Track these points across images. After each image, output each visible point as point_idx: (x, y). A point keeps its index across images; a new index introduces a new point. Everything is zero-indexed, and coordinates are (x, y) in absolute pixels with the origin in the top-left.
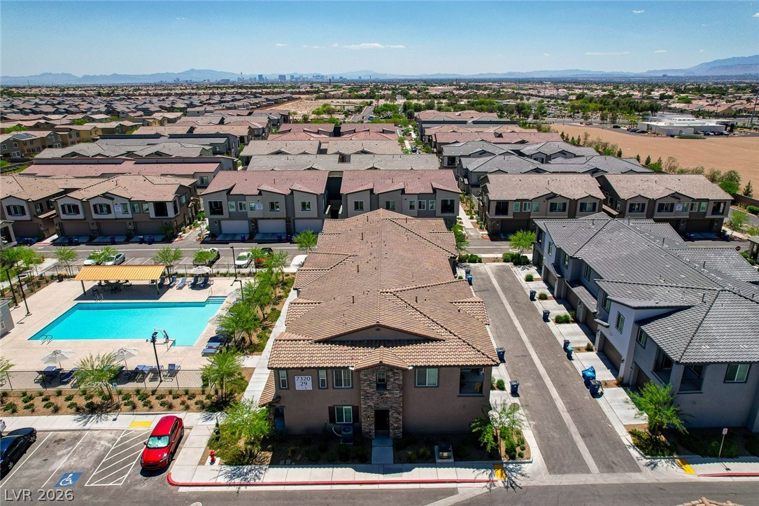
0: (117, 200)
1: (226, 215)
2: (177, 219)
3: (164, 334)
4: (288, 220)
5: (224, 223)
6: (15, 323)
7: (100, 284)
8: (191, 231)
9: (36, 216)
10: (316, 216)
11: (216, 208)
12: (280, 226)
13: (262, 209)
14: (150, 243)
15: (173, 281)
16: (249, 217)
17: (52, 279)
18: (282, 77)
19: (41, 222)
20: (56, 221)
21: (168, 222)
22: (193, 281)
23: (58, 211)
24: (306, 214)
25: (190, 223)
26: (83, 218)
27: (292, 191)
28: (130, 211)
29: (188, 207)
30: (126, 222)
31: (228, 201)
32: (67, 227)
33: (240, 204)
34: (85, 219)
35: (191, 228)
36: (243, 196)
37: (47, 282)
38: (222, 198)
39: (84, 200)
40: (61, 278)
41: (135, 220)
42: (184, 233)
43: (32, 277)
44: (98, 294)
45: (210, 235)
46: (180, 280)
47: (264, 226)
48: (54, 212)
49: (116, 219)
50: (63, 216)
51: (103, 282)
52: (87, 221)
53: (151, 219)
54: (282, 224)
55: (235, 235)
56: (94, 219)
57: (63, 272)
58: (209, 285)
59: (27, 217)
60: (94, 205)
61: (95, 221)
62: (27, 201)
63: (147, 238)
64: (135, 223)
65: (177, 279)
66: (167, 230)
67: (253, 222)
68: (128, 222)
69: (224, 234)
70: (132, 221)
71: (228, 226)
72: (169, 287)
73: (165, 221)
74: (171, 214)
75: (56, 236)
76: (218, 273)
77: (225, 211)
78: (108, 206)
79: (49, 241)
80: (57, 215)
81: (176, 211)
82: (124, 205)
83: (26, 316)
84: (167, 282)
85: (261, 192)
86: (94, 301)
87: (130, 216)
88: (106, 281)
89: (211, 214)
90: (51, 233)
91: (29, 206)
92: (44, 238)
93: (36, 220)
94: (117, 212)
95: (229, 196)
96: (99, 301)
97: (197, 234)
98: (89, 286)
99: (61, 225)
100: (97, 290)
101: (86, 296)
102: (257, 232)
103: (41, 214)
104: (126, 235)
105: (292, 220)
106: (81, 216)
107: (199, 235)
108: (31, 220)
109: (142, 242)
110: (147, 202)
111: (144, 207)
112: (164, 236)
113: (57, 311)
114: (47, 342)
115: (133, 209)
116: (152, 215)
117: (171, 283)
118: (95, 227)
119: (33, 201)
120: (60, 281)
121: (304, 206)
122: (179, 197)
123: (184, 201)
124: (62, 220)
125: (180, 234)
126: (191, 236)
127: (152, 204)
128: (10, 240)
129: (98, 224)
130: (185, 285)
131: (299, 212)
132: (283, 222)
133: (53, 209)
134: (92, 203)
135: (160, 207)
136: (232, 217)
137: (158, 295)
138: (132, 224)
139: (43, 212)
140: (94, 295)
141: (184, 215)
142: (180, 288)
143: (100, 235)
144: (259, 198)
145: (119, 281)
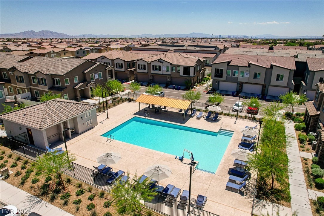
0: (165, 64)
1: (224, 78)
2: (194, 78)
3: (191, 155)
4: (264, 86)
5: (221, 83)
6: (98, 122)
7: (149, 107)
8: (200, 86)
9: (127, 69)
10: (286, 85)
11: (218, 73)
12: (258, 89)
13: (248, 76)
14: (178, 89)
15: (193, 113)
16: (239, 80)
17: (126, 100)
18: (229, 36)
19: (128, 73)
20: (135, 73)
21: (189, 79)
22: (207, 116)
23: (136, 68)
24: (279, 83)
25: (200, 82)
26: (147, 72)
27: (272, 66)
28: (170, 71)
29: (200, 73)
30: (167, 77)
31: (227, 69)
32: (139, 77)
33: (235, 72)
34: (147, 73)
35: (200, 85)
36: (237, 67)
37: (123, 101)
38: (224, 67)
39: (149, 62)
40: (130, 100)
41: (172, 76)
42: (197, 87)
43: (117, 98)
44: (147, 113)
45: (211, 90)
46: (198, 113)
47: (246, 88)
48: (135, 69)
49: (162, 74)
50: (138, 70)
51: (151, 106)
52: (148, 74)
53: (180, 76)
54: (260, 88)
55: (227, 91)
56: (152, 73)
57: (132, 98)
58: (218, 120)
59: (123, 69)
60: (153, 65)
61: (152, 75)
62: (124, 61)
63: (176, 87)
64: (171, 78)
65: (196, 112)
66: (188, 83)
67: (240, 85)
68: (168, 76)
69: (220, 90)
70: (170, 76)
71: (224, 85)
72: (191, 116)
73: (187, 78)
74: (192, 74)
75: (133, 81)
76: (222, 113)
77: (224, 75)
78: (160, 67)
79: (130, 82)
80: (136, 70)
81: (194, 74)
82: (168, 67)
83: (106, 119)
84: (190, 113)
85: (250, 65)
86: (144, 117)
87: (169, 73)
88: (153, 105)
89: (215, 76)
90: (132, 79)
91: (125, 63)
92: (129, 81)
93: (126, 72)
94: (164, 70)
95: (229, 66)
96: (147, 118)
97: (204, 88)
98: (143, 107)
99: (136, 75)
100: (147, 110)
101: (140, 113)
102: (241, 92)
103: (129, 69)
104: (166, 84)
105: (267, 86)
106: (146, 71)
107: (206, 89)
108: (125, 71)
109: (174, 88)
110: (180, 66)
111: (178, 69)
112: (186, 87)
113: (123, 119)
114: (110, 141)
115: (172, 69)
116: (181, 74)
117: (192, 114)
118: (151, 78)
119: (127, 61)
120: (129, 102)
121: (279, 78)
122: (197, 66)
123: (199, 69)
124: (137, 72)
125: (194, 87)
126: (201, 88)
127: (182, 67)
128: (112, 78)
129: (153, 76)
130: (201, 117)
131: (274, 81)
132: (260, 87)
133: (135, 67)
134: (152, 64)
135: (186, 69)
136: (227, 80)
137: (184, 121)
138: (170, 78)
139: (130, 68)
140: (145, 113)
141: (198, 77)
142: (198, 119)
143: (153, 83)
144: (248, 69)
145: (160, 107)
